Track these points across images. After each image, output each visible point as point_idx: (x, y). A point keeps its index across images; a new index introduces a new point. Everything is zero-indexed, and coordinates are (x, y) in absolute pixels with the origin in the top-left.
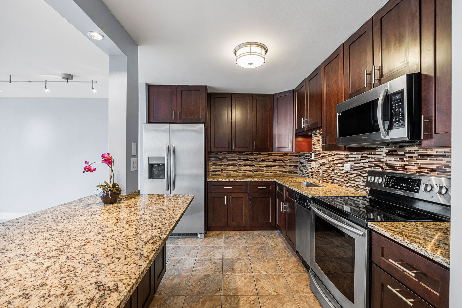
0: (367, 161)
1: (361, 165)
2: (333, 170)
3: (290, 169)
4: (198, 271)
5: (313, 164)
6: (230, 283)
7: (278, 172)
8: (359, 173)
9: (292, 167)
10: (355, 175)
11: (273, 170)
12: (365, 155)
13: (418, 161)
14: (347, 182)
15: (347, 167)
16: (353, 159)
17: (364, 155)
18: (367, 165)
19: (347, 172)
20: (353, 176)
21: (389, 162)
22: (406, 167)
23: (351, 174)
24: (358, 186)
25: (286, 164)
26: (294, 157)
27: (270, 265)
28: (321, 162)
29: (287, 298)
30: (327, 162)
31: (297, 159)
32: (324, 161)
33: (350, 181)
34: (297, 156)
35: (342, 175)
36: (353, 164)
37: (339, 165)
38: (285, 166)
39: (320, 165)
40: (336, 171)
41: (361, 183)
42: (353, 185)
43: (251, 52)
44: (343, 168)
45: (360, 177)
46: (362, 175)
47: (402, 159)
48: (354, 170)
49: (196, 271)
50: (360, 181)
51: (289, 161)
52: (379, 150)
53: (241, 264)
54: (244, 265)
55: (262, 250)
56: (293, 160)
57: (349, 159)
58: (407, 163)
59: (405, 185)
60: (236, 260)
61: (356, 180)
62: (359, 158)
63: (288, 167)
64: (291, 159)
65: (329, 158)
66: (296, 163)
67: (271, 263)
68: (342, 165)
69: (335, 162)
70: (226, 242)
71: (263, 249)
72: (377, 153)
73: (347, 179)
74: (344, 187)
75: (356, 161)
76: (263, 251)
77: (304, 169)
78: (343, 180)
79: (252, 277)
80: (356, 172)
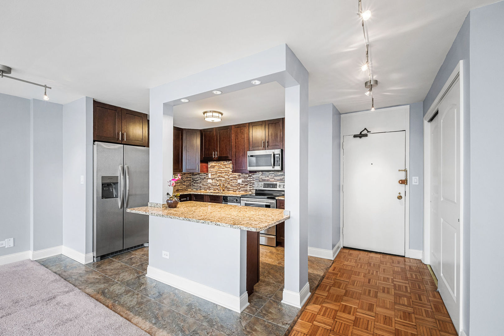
0: (252, 177)
1: (248, 179)
2: (229, 184)
3: (187, 185)
5: (210, 181)
7: (180, 188)
8: (247, 183)
9: (188, 184)
10: (245, 185)
11: (176, 187)
12: (251, 175)
13: (274, 177)
14: (240, 189)
15: (240, 181)
16: (243, 177)
17: (250, 175)
18: (252, 180)
19: (239, 184)
20: (243, 185)
21: (263, 178)
22: (270, 180)
23: (242, 184)
24: (246, 190)
25: (184, 182)
26: (189, 176)
28: (218, 179)
30: (224, 179)
31: (191, 178)
32: (220, 178)
33: (241, 188)
34: (191, 175)
35: (236, 185)
36: (243, 179)
37: (233, 180)
38: (183, 183)
39: (217, 181)
40: (231, 184)
41: (248, 188)
42: (243, 190)
44: (237, 182)
45: (248, 186)
46: (249, 184)
47: (268, 177)
48: (244, 182)
50: (248, 187)
51: (186, 179)
52: (258, 172)
56: (189, 179)
57: (240, 177)
58: (270, 178)
59: (271, 186)
61: (245, 187)
62: (247, 176)
63: (186, 184)
64: (187, 178)
65: (225, 177)
66: (190, 180)
68: (236, 180)
69: (230, 179)
72: (257, 174)
73: (240, 188)
74: (237, 192)
75: (245, 178)
77: (199, 185)
78: (237, 188)
80: (245, 183)
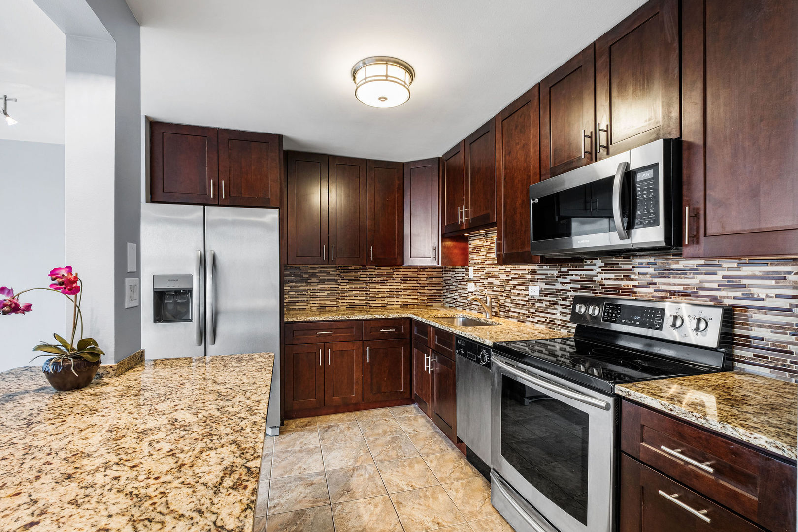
0: (568, 279)
1: (559, 286)
2: (507, 296)
3: (430, 295)
4: (279, 505)
5: (471, 287)
6: (349, 520)
7: (410, 301)
8: (554, 299)
9: (433, 292)
10: (547, 303)
11: (401, 297)
12: (566, 270)
13: (656, 280)
14: (534, 315)
15: (534, 290)
16: (544, 277)
17: (563, 270)
18: (568, 287)
19: (533, 299)
20: (543, 305)
21: (606, 282)
22: (635, 289)
23: (541, 302)
24: (552, 322)
25: (423, 287)
26: (435, 274)
27: (415, 472)
28: (486, 282)
29: (458, 529)
30: (496, 282)
31: (441, 277)
32: (490, 280)
33: (538, 314)
34: (441, 272)
35: (525, 303)
36: (543, 285)
37: (518, 287)
38: (420, 291)
39: (483, 288)
40: (512, 297)
41: (558, 316)
42: (544, 320)
43: (387, 76)
44: (526, 292)
45: (557, 307)
46: (559, 302)
47: (627, 277)
48: (546, 295)
49: (275, 507)
50: (558, 312)
51: (428, 281)
52: (589, 262)
53: (361, 477)
54: (368, 479)
55: (395, 445)
56: (435, 280)
57: (537, 277)
58: (636, 283)
59: (639, 318)
60: (352, 472)
61: (550, 311)
62: (555, 275)
63: (427, 292)
64: (431, 278)
65: (500, 276)
66: (439, 284)
67: (417, 467)
68: (523, 288)
69: (511, 282)
70: (325, 437)
71: (396, 442)
72: (586, 267)
73: (534, 311)
74: (528, 324)
75: (549, 281)
76: (397, 446)
77: (453, 295)
78: (526, 312)
79: (388, 500)
80: (548, 298)
